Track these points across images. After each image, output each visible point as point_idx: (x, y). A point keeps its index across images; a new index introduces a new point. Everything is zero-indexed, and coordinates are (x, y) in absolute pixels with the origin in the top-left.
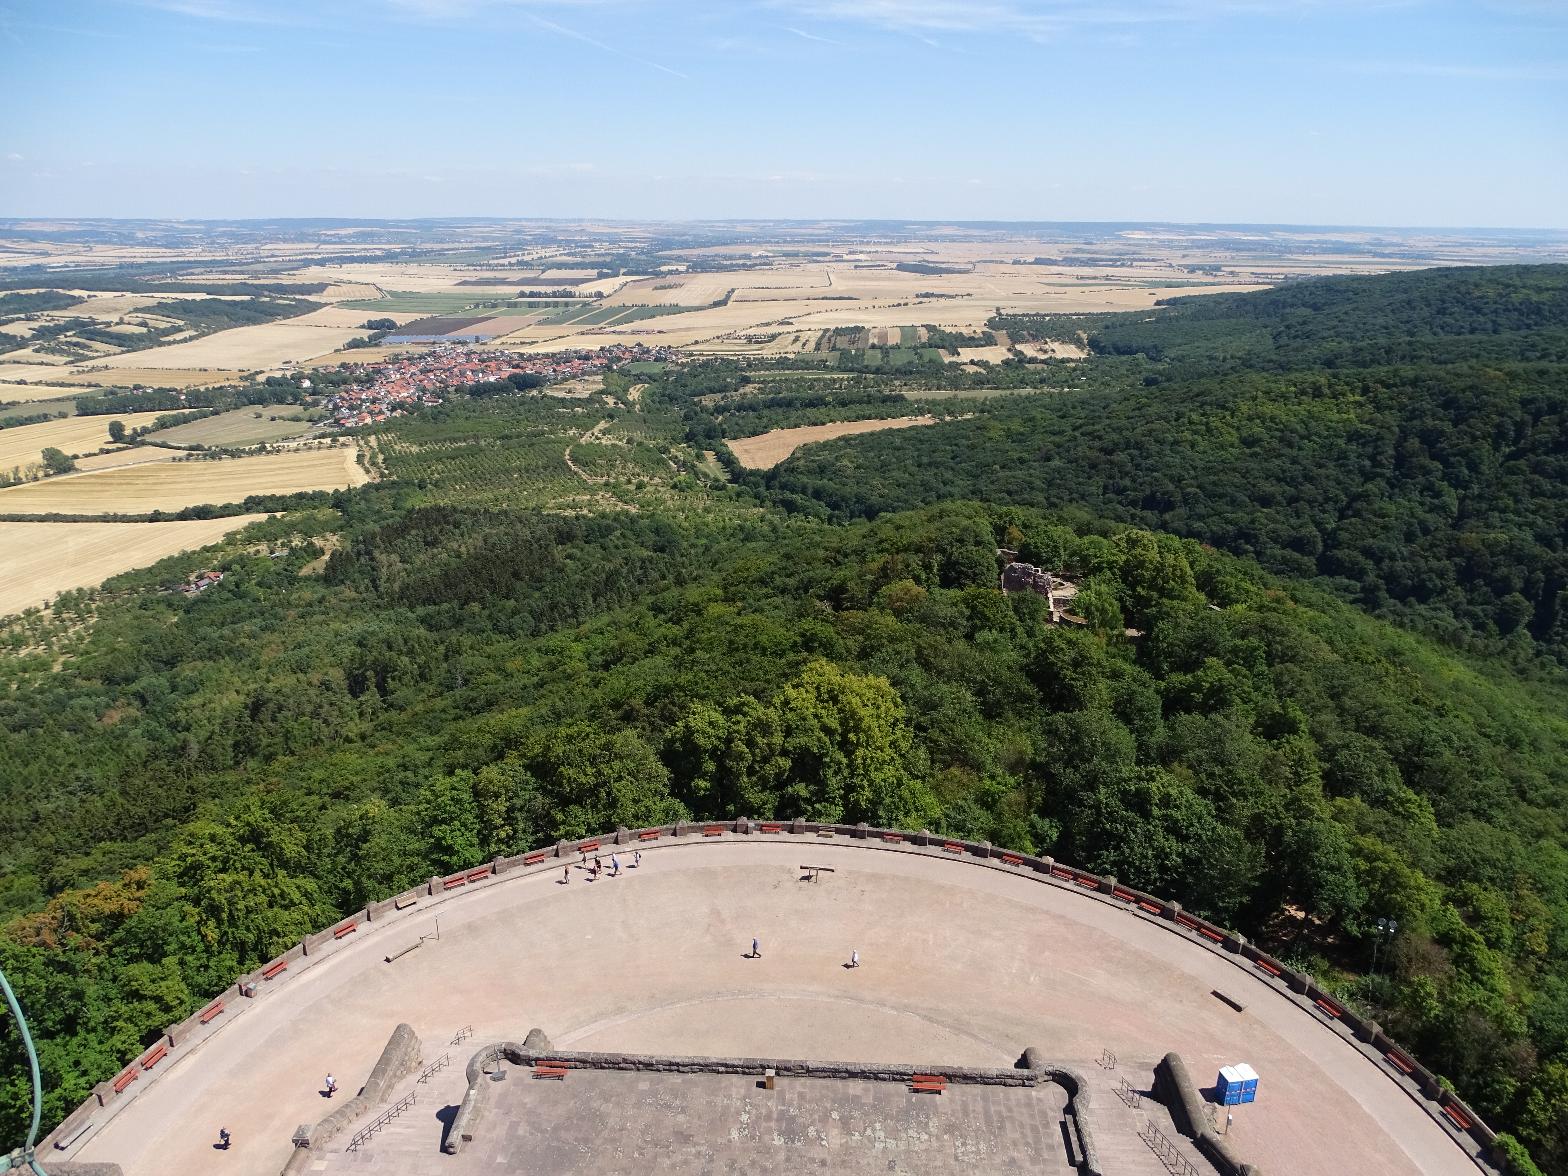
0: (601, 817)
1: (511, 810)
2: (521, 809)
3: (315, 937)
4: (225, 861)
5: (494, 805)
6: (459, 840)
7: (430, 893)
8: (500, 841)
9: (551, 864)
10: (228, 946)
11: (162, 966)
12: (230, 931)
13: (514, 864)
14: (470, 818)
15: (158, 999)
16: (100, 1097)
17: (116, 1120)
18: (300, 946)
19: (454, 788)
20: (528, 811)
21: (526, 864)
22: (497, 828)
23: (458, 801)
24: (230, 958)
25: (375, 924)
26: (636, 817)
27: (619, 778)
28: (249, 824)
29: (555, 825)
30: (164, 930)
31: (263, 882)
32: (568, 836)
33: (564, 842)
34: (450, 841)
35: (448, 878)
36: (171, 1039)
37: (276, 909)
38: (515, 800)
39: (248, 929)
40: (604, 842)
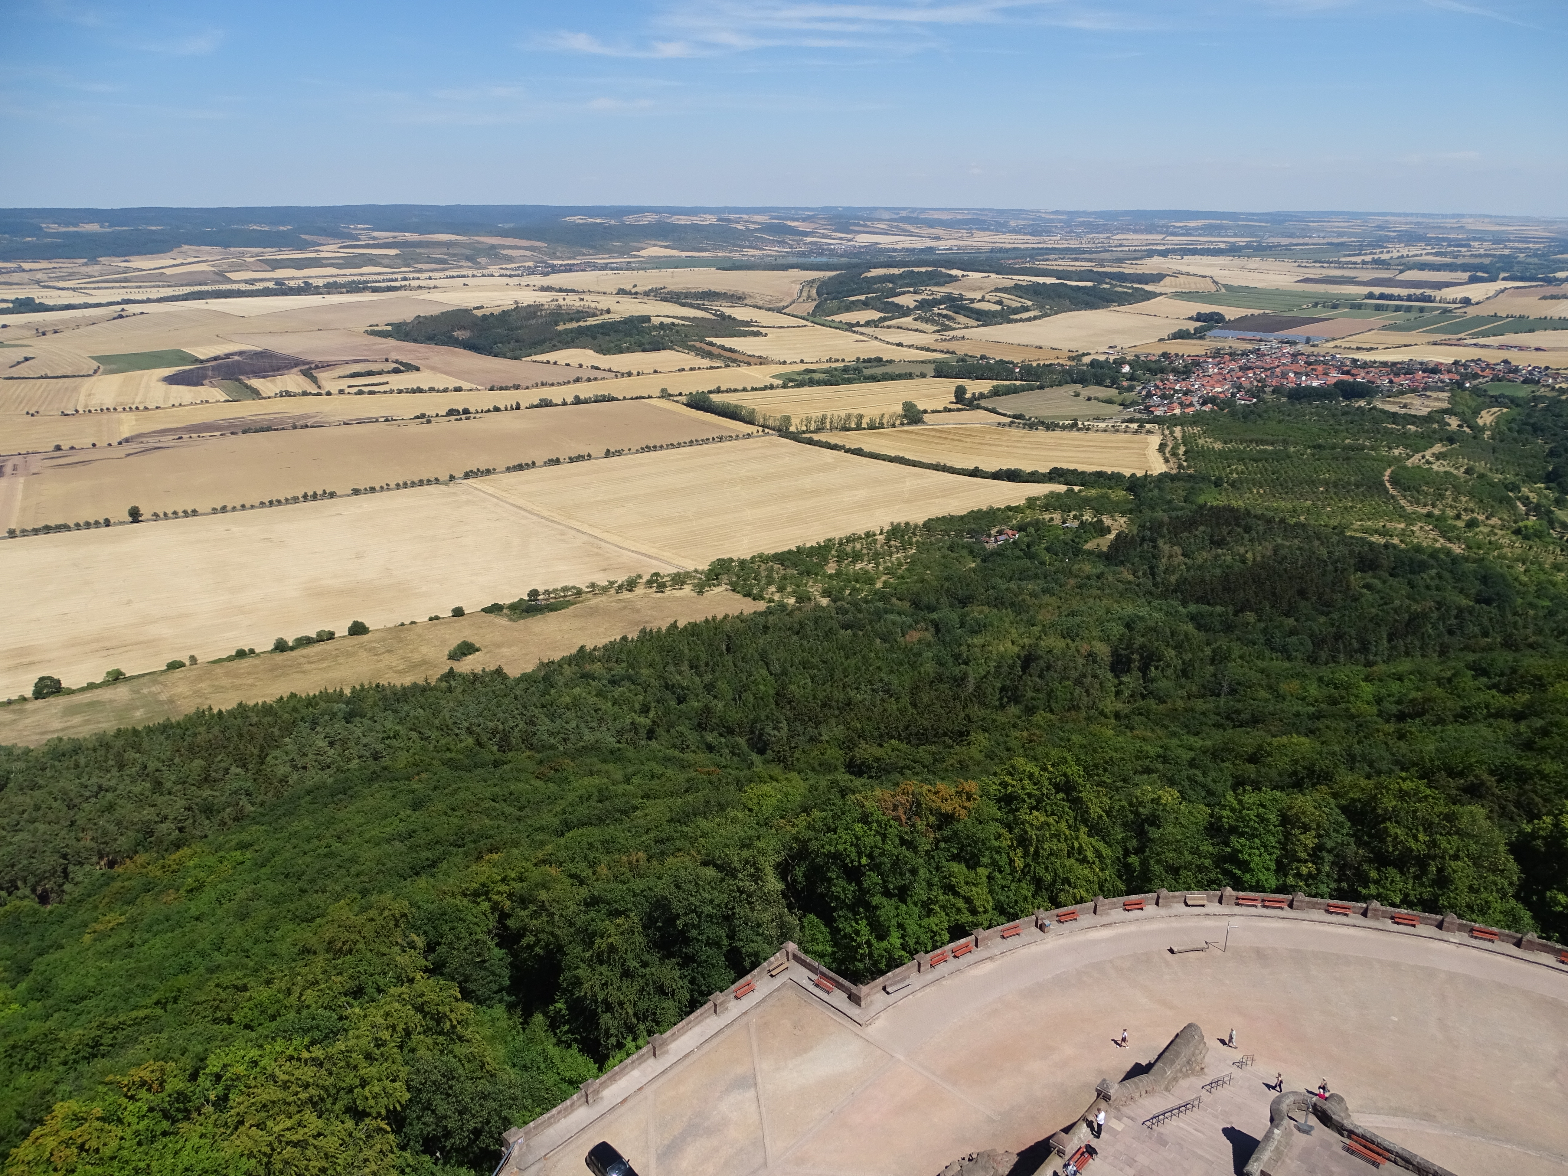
0: (1427, 893)
1: (1319, 848)
2: (1329, 851)
3: (1107, 901)
4: (1039, 801)
5: (1302, 837)
6: (1257, 859)
7: (1220, 902)
8: (1299, 875)
9: (1357, 922)
10: (1028, 878)
11: (976, 874)
12: (1033, 865)
13: (1314, 906)
14: (1272, 841)
15: (968, 900)
16: (919, 964)
17: (928, 990)
18: (1093, 904)
19: (1264, 806)
20: (1337, 856)
21: (1327, 911)
22: (1299, 861)
23: (1262, 820)
24: (1026, 889)
25: (1162, 911)
26: (1470, 907)
27: (1456, 857)
28: (1065, 775)
29: (1365, 882)
30: (984, 844)
31: (1067, 832)
32: (1378, 897)
33: (1376, 904)
34: (1247, 857)
35: (1241, 894)
36: (977, 940)
37: (1072, 860)
38: (1325, 840)
39: (1047, 869)
40: (1424, 921)
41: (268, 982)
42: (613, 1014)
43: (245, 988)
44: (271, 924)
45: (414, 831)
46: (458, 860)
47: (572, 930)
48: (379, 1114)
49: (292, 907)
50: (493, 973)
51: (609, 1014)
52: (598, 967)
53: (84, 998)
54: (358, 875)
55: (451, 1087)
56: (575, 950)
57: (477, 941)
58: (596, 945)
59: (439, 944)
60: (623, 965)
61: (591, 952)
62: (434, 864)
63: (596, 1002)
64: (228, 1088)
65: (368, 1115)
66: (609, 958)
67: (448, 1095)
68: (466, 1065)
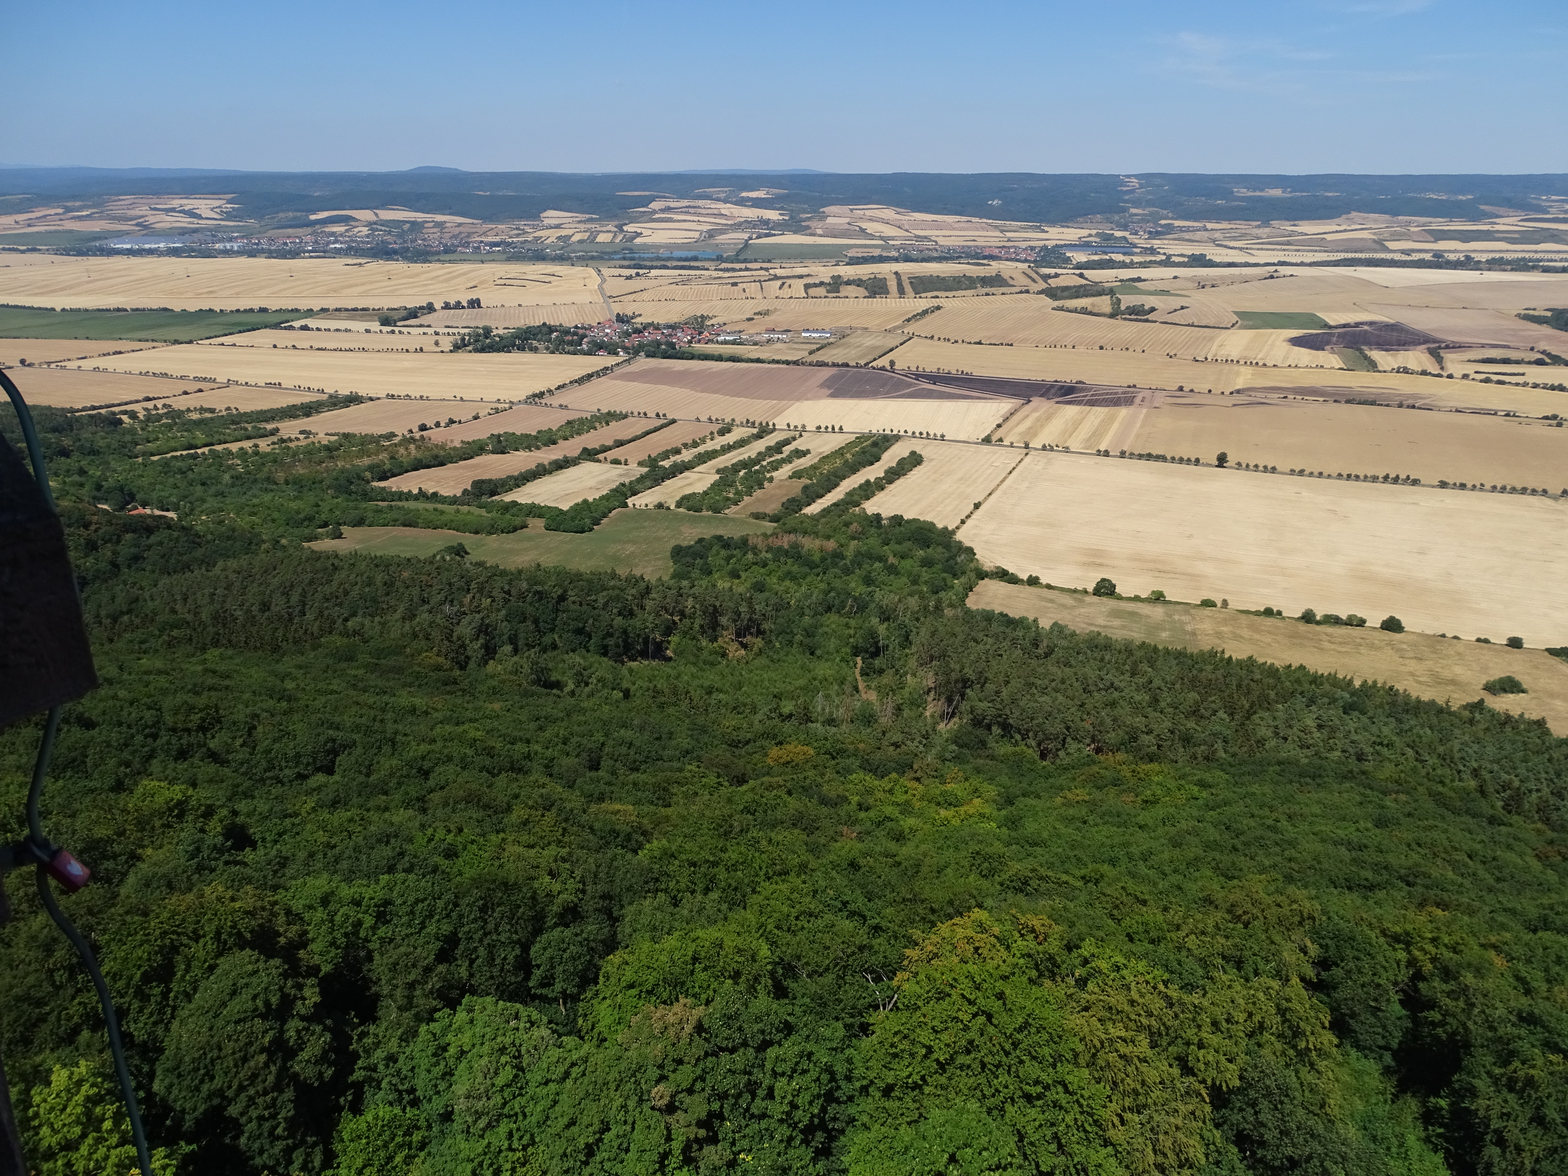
41: (1166, 909)
42: (1504, 1152)
43: (1144, 903)
44: (1194, 863)
45: (1366, 847)
46: (1398, 895)
47: (1490, 1034)
48: (1203, 1081)
49: (1218, 856)
50: (1384, 1027)
51: (1498, 1150)
52: (1505, 1091)
53: (1036, 844)
54: (1290, 860)
55: (1282, 1103)
56: (1484, 1059)
57: (1378, 986)
58: (1511, 1068)
59: (1337, 966)
60: (1538, 1108)
61: (1502, 1071)
62: (1371, 888)
63: (1488, 1126)
64: (1090, 975)
65: (1194, 1075)
66: (1523, 1090)
67: (1276, 1109)
68: (1307, 1093)
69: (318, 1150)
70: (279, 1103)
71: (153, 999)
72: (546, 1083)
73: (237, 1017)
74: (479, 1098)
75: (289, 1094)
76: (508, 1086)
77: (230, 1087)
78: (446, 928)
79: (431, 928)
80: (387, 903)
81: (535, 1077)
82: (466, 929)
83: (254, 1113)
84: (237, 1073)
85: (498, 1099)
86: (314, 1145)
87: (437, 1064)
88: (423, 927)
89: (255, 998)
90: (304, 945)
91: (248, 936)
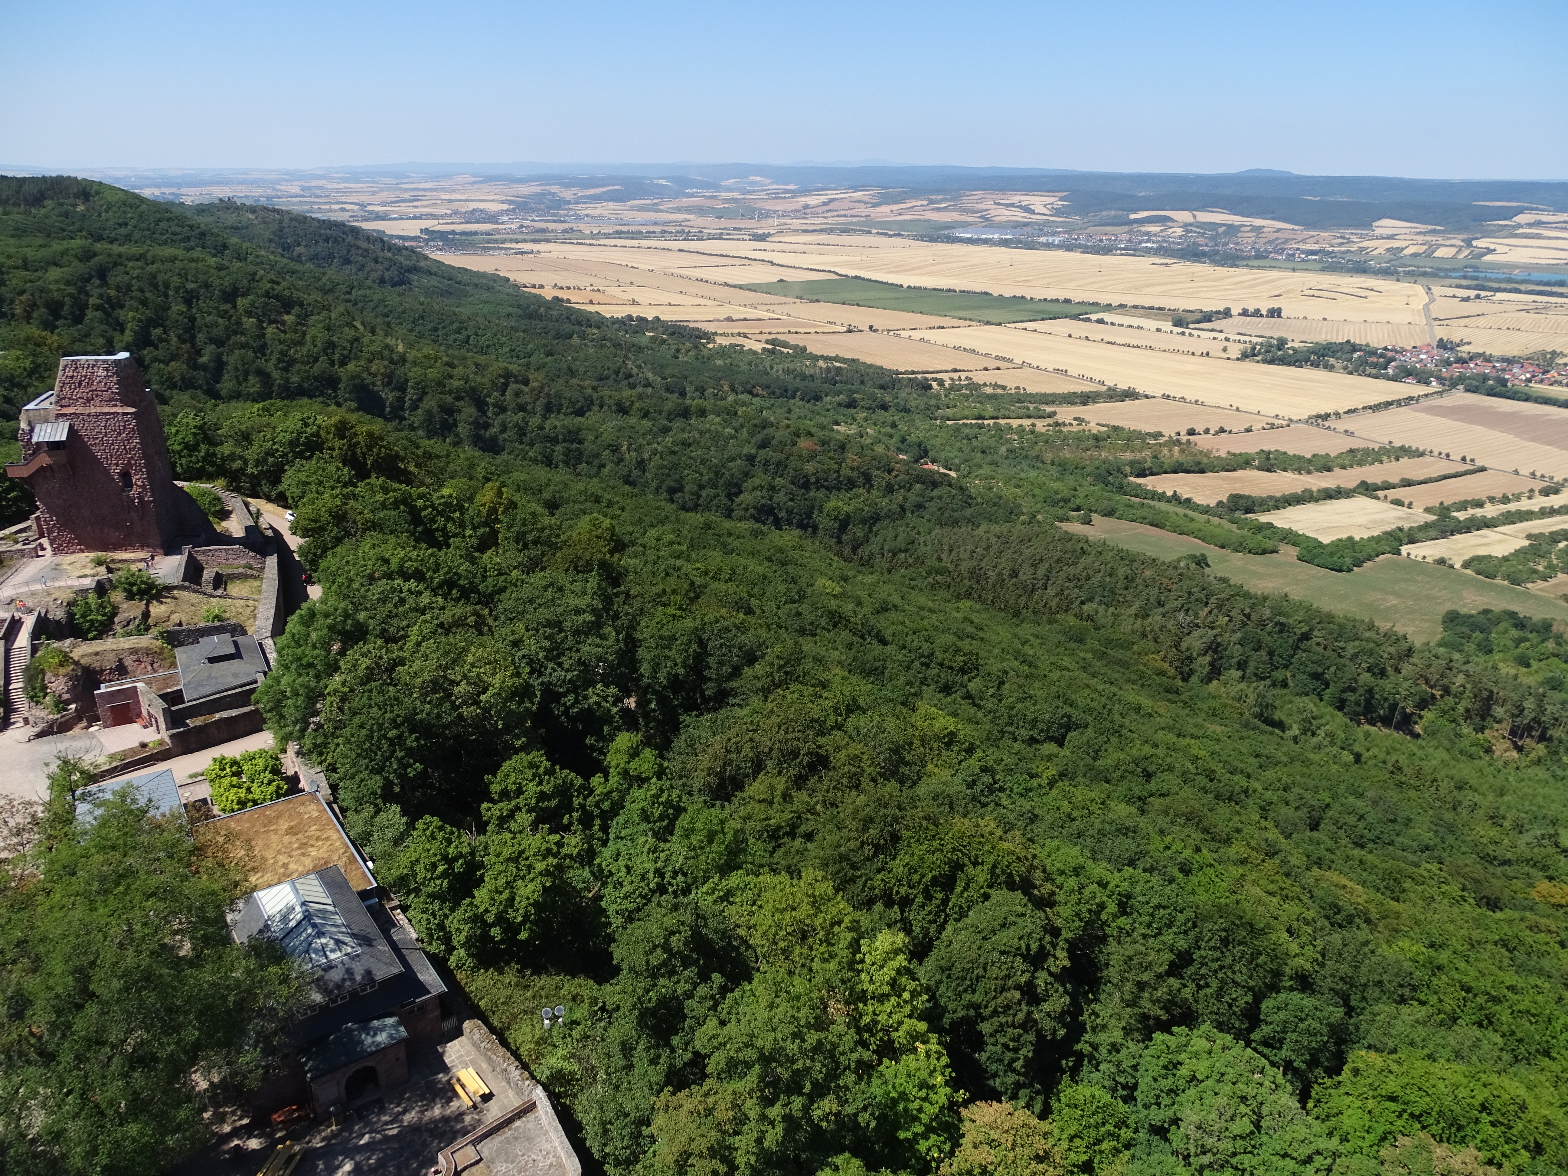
69: (1040, 1099)
70: (1022, 1040)
71: (934, 901)
72: (1285, 1156)
73: (1003, 948)
74: (1211, 1135)
75: (1031, 1037)
76: (1242, 1137)
77: (986, 1007)
78: (1182, 944)
79: (1168, 937)
80: (1129, 897)
81: (1271, 1143)
82: (1202, 953)
83: (1002, 1040)
84: (995, 998)
85: (1227, 1145)
86: (1038, 1093)
87: (1165, 1077)
88: (1160, 934)
89: (1020, 938)
90: (1052, 905)
91: (1017, 879)
